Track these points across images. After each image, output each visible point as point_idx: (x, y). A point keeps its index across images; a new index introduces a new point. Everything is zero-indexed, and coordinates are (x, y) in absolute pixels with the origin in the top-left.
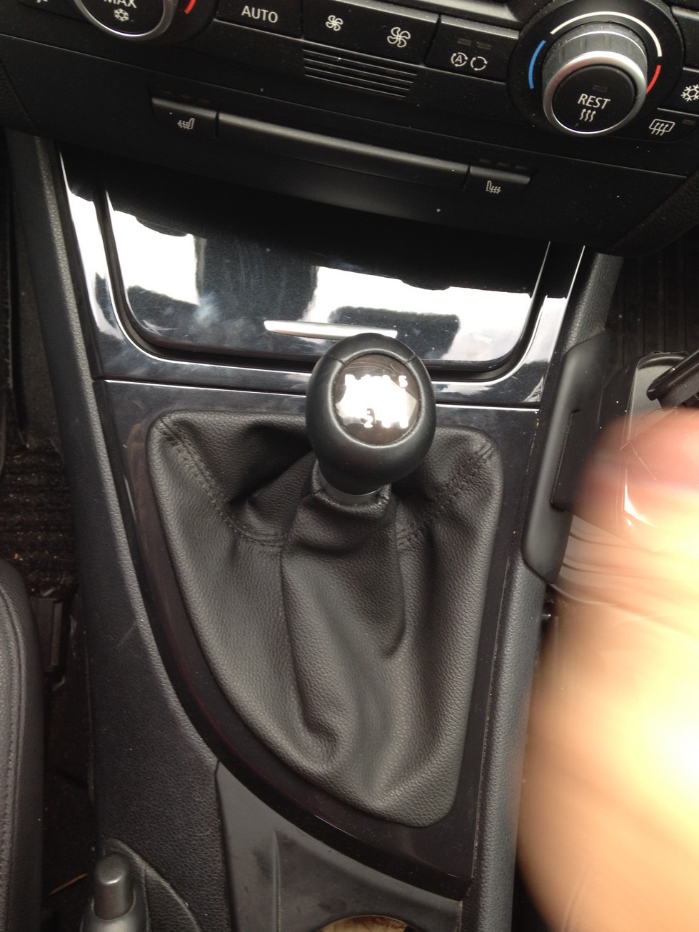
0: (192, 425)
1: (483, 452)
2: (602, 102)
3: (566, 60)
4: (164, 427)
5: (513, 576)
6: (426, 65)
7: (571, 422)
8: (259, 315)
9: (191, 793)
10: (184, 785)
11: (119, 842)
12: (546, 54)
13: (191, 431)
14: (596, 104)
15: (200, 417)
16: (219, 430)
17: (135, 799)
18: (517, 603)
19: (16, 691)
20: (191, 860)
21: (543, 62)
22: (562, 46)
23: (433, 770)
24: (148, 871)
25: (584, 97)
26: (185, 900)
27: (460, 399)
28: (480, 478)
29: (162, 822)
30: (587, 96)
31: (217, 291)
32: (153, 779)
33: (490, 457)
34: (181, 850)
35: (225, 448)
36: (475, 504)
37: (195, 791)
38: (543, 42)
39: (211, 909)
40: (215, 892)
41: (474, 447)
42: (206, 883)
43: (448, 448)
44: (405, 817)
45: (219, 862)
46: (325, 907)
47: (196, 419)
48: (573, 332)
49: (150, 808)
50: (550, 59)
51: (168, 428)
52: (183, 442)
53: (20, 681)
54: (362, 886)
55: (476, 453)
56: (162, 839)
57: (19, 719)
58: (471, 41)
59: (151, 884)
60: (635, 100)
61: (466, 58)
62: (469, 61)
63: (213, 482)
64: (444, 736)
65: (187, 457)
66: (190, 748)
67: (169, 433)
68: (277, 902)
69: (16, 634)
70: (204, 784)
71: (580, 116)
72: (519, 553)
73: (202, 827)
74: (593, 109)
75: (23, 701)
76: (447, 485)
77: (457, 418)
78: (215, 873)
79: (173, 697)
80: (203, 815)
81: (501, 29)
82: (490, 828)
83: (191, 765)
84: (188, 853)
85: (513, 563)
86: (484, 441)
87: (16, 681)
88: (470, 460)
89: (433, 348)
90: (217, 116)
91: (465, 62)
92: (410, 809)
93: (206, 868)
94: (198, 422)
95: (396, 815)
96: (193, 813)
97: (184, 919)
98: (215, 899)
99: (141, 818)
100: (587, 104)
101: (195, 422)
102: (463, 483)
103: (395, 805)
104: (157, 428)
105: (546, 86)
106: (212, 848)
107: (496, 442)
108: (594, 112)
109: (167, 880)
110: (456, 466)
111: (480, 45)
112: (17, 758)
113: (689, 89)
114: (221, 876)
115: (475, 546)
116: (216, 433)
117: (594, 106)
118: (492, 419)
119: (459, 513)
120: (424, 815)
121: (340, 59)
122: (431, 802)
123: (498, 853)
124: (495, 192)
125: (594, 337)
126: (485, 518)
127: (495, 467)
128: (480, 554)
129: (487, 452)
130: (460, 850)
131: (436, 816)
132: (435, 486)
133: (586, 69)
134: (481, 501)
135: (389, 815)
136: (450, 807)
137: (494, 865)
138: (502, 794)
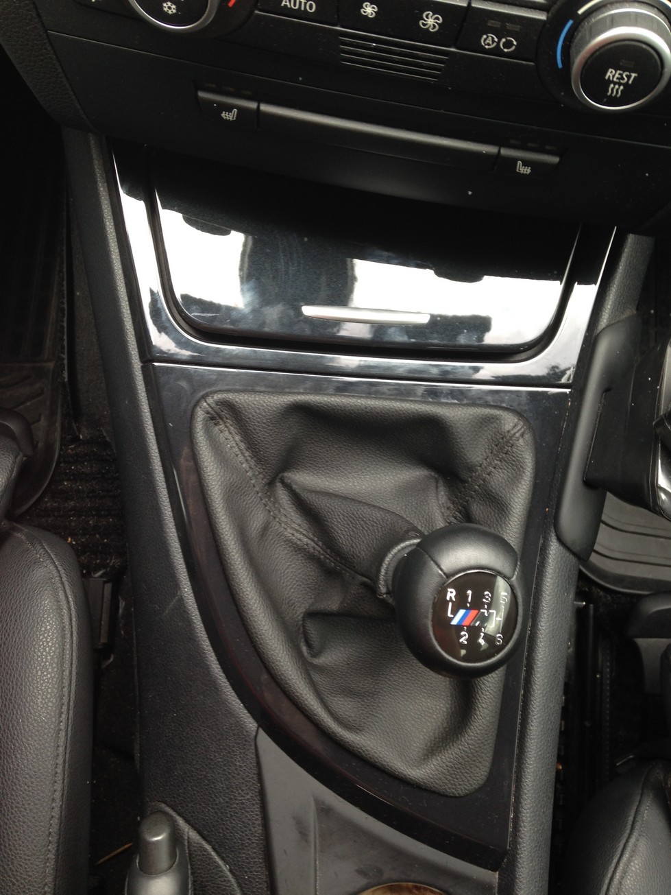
0: (234, 405)
1: (515, 430)
2: (629, 77)
3: (593, 36)
4: (207, 406)
5: (546, 553)
6: (457, 48)
7: (603, 400)
8: (296, 300)
9: (232, 758)
10: (225, 749)
11: (163, 805)
12: (574, 34)
13: (233, 412)
14: (623, 79)
15: (241, 398)
16: (259, 409)
17: (179, 764)
18: (551, 578)
19: (68, 656)
20: (231, 823)
21: (571, 42)
22: (590, 24)
23: (470, 742)
24: (190, 833)
25: (611, 72)
26: (226, 862)
28: (514, 457)
29: (205, 785)
30: (614, 71)
31: (258, 279)
32: (196, 743)
33: (522, 435)
34: (222, 813)
35: (263, 427)
36: (509, 481)
37: (236, 755)
38: (571, 22)
39: (251, 872)
40: (255, 855)
41: (507, 426)
42: (246, 846)
43: (481, 427)
44: (440, 786)
45: (259, 825)
46: (361, 872)
47: (237, 400)
48: (604, 313)
49: (193, 772)
50: (578, 37)
51: (211, 407)
52: (225, 423)
53: (72, 647)
54: (398, 854)
55: (508, 432)
56: (204, 802)
57: (71, 682)
58: (500, 23)
59: (194, 847)
60: (662, 74)
61: (496, 40)
62: (498, 43)
63: (253, 463)
64: (481, 709)
65: (229, 437)
66: (230, 713)
67: (212, 412)
68: (316, 867)
69: (68, 602)
70: (244, 749)
71: (608, 91)
72: (552, 529)
73: (243, 790)
74: (620, 84)
75: (74, 666)
76: (481, 466)
77: (489, 398)
78: (255, 836)
79: (215, 664)
80: (243, 779)
81: (529, 10)
82: (526, 800)
83: (232, 730)
84: (229, 816)
85: (546, 539)
86: (516, 420)
87: (68, 646)
88: (503, 438)
89: (465, 331)
90: (258, 107)
91: (495, 44)
92: (446, 778)
93: (246, 831)
94: (239, 402)
95: (432, 783)
96: (234, 777)
97: (225, 881)
98: (255, 862)
99: (184, 782)
100: (615, 79)
101: (236, 402)
102: (496, 462)
103: (431, 774)
104: (200, 408)
105: (574, 62)
106: (252, 812)
107: (527, 421)
108: (622, 87)
109: (209, 842)
110: (488, 446)
111: (509, 26)
112: (68, 719)
114: (261, 839)
115: (511, 523)
116: (256, 412)
117: (622, 81)
118: (524, 399)
119: (494, 491)
120: (460, 785)
121: (374, 44)
122: (466, 773)
123: (533, 825)
124: (525, 172)
125: (626, 318)
126: (519, 495)
127: (527, 445)
128: (515, 530)
129: (519, 430)
130: (495, 821)
131: (472, 786)
132: (469, 466)
133: (613, 45)
134: (515, 479)
135: (424, 783)
136: (485, 778)
137: (530, 836)
138: (536, 767)
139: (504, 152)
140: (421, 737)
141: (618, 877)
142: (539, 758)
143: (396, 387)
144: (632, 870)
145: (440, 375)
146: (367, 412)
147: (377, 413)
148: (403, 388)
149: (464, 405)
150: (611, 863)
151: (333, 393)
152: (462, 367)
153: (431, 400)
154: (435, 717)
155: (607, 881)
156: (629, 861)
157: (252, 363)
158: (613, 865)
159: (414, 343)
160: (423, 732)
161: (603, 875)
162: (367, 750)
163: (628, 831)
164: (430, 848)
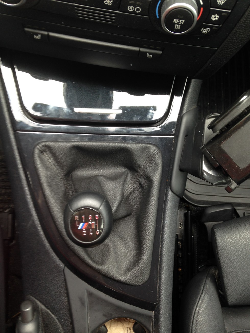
0: (49, 147)
2: (182, 22)
3: (168, 7)
4: (39, 148)
5: (167, 196)
6: (119, 11)
7: (185, 140)
8: (72, 106)
9: (55, 278)
10: (53, 275)
11: (31, 297)
12: (161, 5)
13: (50, 149)
15: (52, 144)
16: (59, 148)
17: (36, 281)
18: (169, 205)
20: (56, 301)
21: (161, 8)
22: (167, 2)
23: (142, 265)
24: (42, 306)
25: (175, 20)
26: (55, 316)
27: (146, 133)
28: (154, 162)
29: (46, 288)
32: (41, 273)
33: (157, 154)
34: (52, 298)
35: (61, 155)
36: (153, 171)
37: (57, 277)
38: (160, 1)
39: (64, 318)
40: (65, 312)
41: (152, 151)
42: (62, 309)
43: (142, 151)
44: (132, 282)
45: (66, 301)
46: (105, 316)
47: (50, 145)
48: (185, 108)
49: (41, 284)
50: (163, 7)
52: (46, 153)
54: (118, 308)
55: (152, 153)
56: (46, 295)
58: (134, 2)
59: (43, 311)
60: (194, 20)
61: (133, 8)
63: (58, 168)
64: (145, 253)
65: (49, 159)
66: (54, 262)
67: (41, 149)
68: (88, 315)
70: (60, 274)
71: (175, 27)
72: (169, 187)
73: (60, 289)
74: (179, 24)
76: (143, 166)
77: (145, 140)
78: (65, 306)
79: (47, 244)
80: (60, 285)
82: (162, 285)
83: (54, 268)
84: (55, 299)
85: (167, 191)
86: (155, 148)
88: (150, 155)
89: (135, 116)
90: (48, 34)
91: (133, 10)
92: (134, 279)
93: (62, 304)
95: (129, 282)
96: (56, 285)
97: (55, 322)
98: (66, 315)
99: (38, 288)
100: (177, 23)
102: (148, 164)
103: (128, 278)
104: (37, 148)
105: (162, 17)
106: (64, 297)
107: (159, 148)
108: (180, 26)
109: (49, 309)
110: (146, 158)
111: (137, 3)
113: (213, 16)
114: (68, 307)
115: (155, 186)
116: (58, 149)
117: (179, 23)
118: (158, 140)
119: (148, 175)
120: (139, 281)
121: (88, 10)
122: (141, 277)
123: (165, 294)
124: (150, 57)
125: (193, 109)
126: (157, 176)
127: (159, 157)
128: (156, 188)
129: (156, 152)
130: (152, 293)
131: (143, 281)
132: (139, 166)
133: (175, 10)
134: (155, 170)
135: (126, 282)
136: (148, 278)
137: (164, 298)
138: (166, 272)
139: (142, 50)
140: (124, 265)
141: (198, 309)
142: (167, 270)
143: (110, 138)
144: (203, 307)
145: (127, 132)
146: (100, 148)
147: (104, 148)
148: (113, 138)
149: (136, 143)
150: (195, 305)
151: (87, 141)
152: (135, 129)
153: (124, 142)
154: (129, 257)
155: (194, 311)
156: (201, 303)
157: (56, 130)
158: (196, 305)
159: (116, 121)
160: (125, 263)
161: (193, 309)
162: (104, 272)
163: (201, 293)
164: (129, 305)
